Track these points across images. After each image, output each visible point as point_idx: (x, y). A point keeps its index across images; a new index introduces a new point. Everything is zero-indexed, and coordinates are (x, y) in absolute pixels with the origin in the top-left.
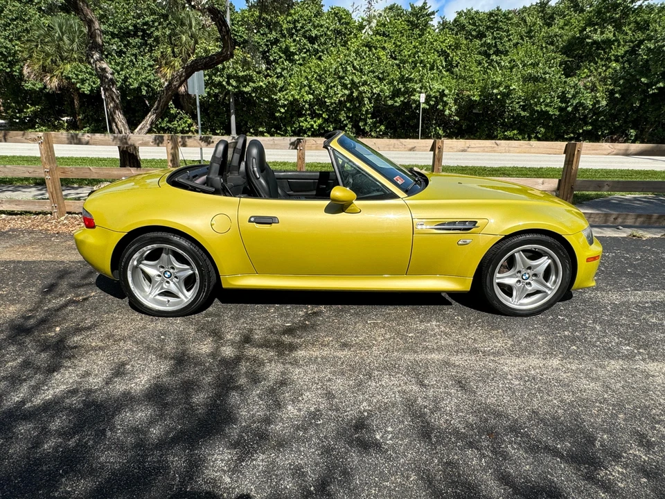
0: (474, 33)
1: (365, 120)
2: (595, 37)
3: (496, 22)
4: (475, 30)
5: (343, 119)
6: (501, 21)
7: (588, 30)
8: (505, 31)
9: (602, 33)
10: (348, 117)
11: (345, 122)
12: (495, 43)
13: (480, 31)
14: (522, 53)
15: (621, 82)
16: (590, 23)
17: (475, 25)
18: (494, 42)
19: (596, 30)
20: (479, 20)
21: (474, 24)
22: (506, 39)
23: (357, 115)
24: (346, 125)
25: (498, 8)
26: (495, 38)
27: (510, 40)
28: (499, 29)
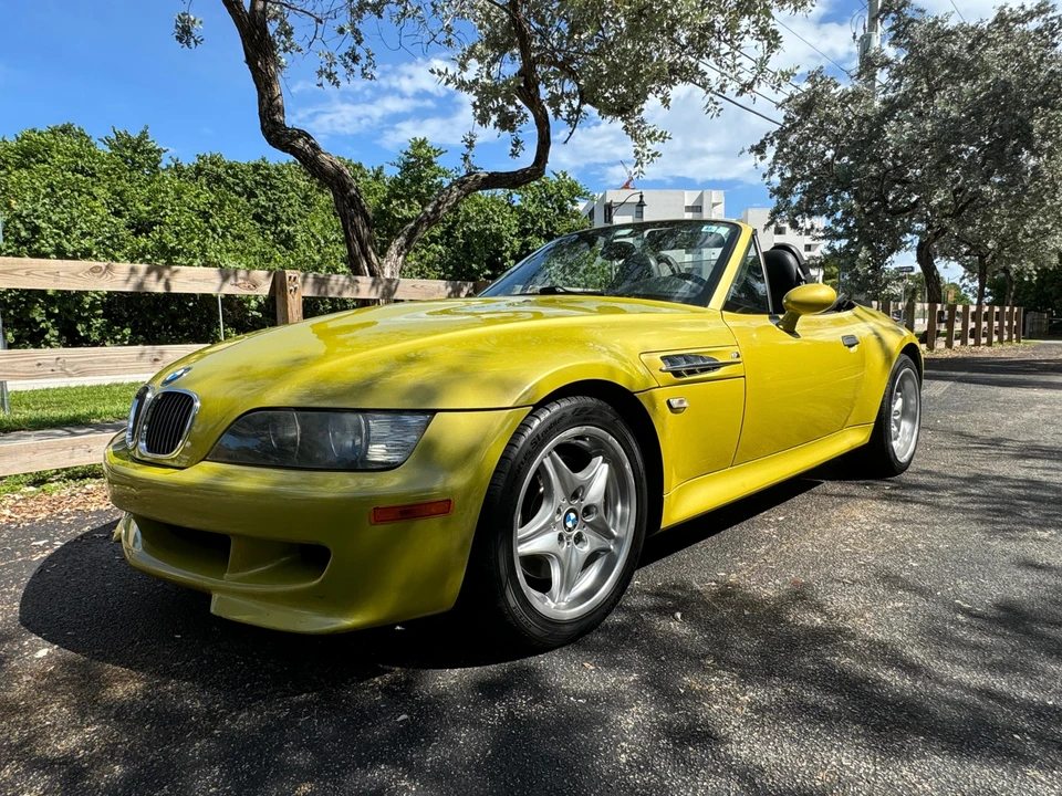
0: (237, 189)
1: (87, 320)
2: (405, 212)
3: (268, 177)
4: (238, 184)
5: (38, 319)
6: (275, 178)
7: (394, 202)
8: (281, 192)
9: (410, 209)
10: (50, 315)
11: (43, 325)
12: (274, 205)
13: (247, 186)
14: (319, 226)
15: (451, 267)
16: (393, 195)
17: (238, 178)
18: (271, 204)
19: (403, 204)
20: (242, 171)
21: (235, 176)
22: (285, 203)
23: (69, 312)
24: (46, 331)
25: (264, 159)
26: (270, 201)
27: (290, 205)
28: (273, 187)
